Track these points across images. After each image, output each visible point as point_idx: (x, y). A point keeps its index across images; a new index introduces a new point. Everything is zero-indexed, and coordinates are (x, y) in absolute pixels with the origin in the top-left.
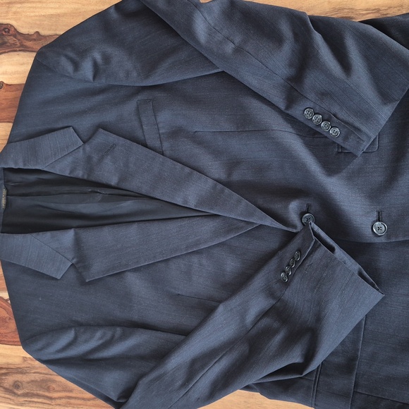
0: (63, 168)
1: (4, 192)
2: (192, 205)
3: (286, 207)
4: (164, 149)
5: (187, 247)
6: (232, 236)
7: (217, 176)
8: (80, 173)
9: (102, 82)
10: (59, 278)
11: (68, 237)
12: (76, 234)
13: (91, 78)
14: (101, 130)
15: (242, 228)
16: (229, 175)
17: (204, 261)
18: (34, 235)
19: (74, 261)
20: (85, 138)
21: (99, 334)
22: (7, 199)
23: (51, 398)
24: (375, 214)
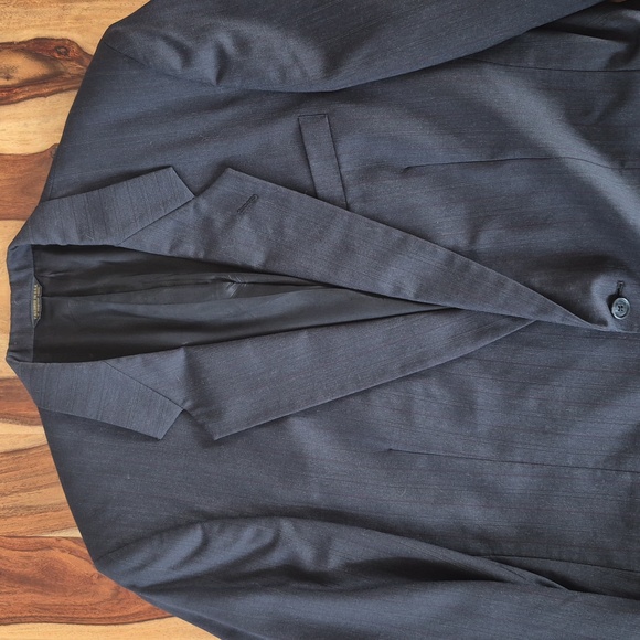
0: (157, 241)
1: (37, 289)
3: (586, 291)
4: (349, 200)
5: (403, 367)
6: (487, 342)
7: (451, 243)
8: (190, 249)
10: (160, 436)
11: (175, 363)
12: (189, 357)
14: (230, 170)
15: (504, 327)
16: (473, 239)
17: (436, 390)
18: (112, 362)
19: (188, 405)
20: (197, 187)
21: (249, 532)
22: (43, 303)
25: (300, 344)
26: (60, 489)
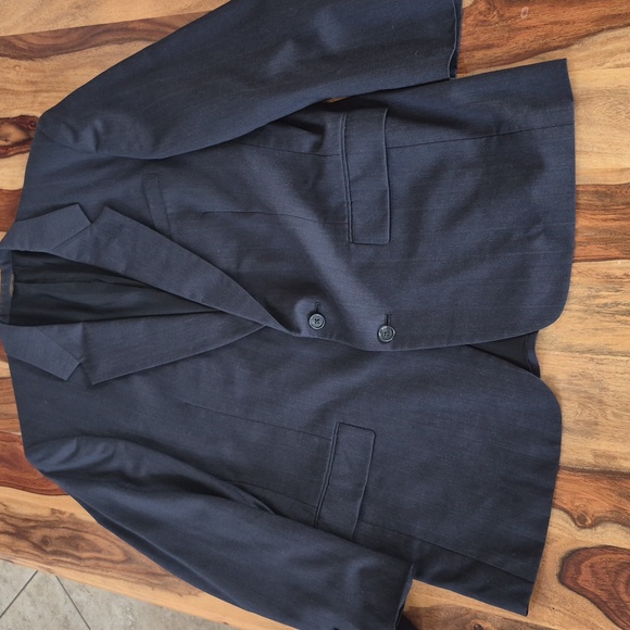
0: (69, 252)
1: (12, 278)
2: (199, 299)
3: (292, 307)
4: (171, 231)
8: (87, 259)
9: (105, 154)
10: (65, 378)
11: (76, 331)
12: (84, 329)
13: (93, 148)
14: (107, 208)
16: (239, 265)
18: (40, 327)
19: (83, 359)
20: (92, 217)
22: (15, 286)
23: (80, 558)
24: (383, 318)
25: (139, 328)
26: (15, 405)
